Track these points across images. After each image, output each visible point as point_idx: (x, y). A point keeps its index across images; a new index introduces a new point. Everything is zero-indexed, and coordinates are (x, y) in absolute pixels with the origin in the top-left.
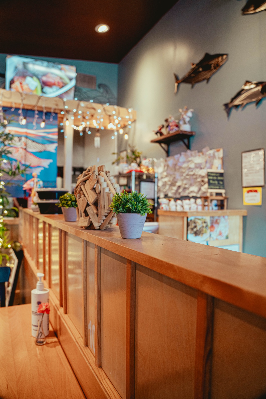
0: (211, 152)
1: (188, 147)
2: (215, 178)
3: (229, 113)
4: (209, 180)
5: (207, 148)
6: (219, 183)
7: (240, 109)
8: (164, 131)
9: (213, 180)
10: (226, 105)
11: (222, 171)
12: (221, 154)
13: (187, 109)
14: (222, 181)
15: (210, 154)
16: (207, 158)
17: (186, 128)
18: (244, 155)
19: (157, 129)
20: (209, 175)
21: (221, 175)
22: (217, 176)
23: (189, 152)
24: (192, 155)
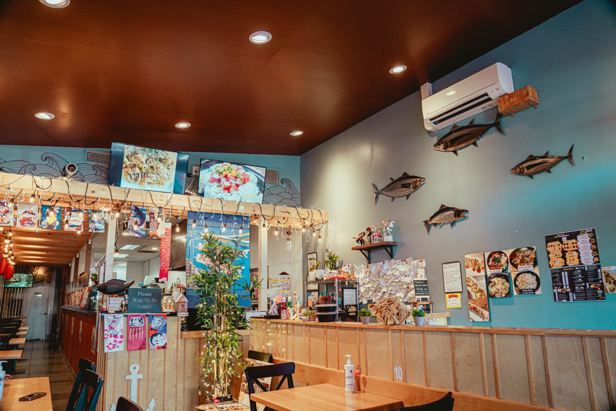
0: (415, 262)
1: (391, 256)
2: (420, 285)
3: (428, 229)
4: (415, 287)
5: (411, 258)
6: (424, 290)
7: (438, 227)
8: (365, 238)
9: (419, 287)
10: (426, 222)
11: (426, 279)
12: (424, 264)
13: (389, 221)
14: (427, 287)
15: (414, 264)
16: (411, 267)
17: (389, 239)
18: (444, 265)
19: (358, 237)
20: (415, 283)
21: (426, 282)
22: (422, 284)
23: (393, 261)
24: (395, 263)
